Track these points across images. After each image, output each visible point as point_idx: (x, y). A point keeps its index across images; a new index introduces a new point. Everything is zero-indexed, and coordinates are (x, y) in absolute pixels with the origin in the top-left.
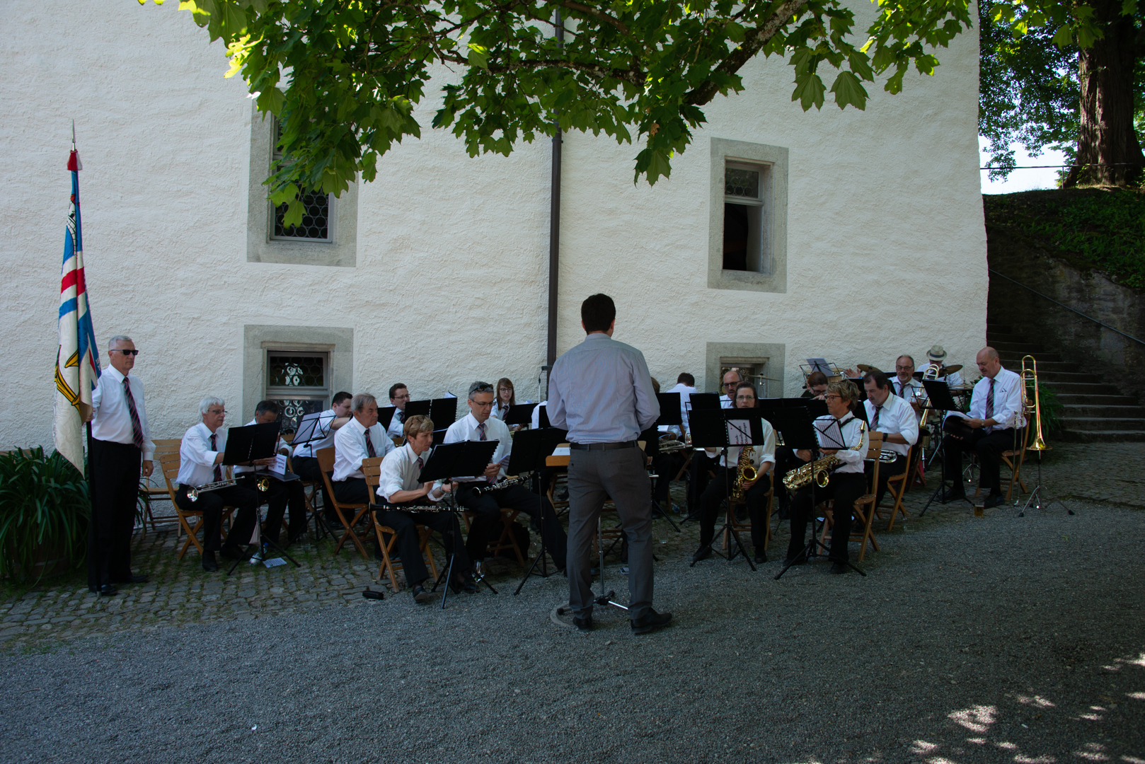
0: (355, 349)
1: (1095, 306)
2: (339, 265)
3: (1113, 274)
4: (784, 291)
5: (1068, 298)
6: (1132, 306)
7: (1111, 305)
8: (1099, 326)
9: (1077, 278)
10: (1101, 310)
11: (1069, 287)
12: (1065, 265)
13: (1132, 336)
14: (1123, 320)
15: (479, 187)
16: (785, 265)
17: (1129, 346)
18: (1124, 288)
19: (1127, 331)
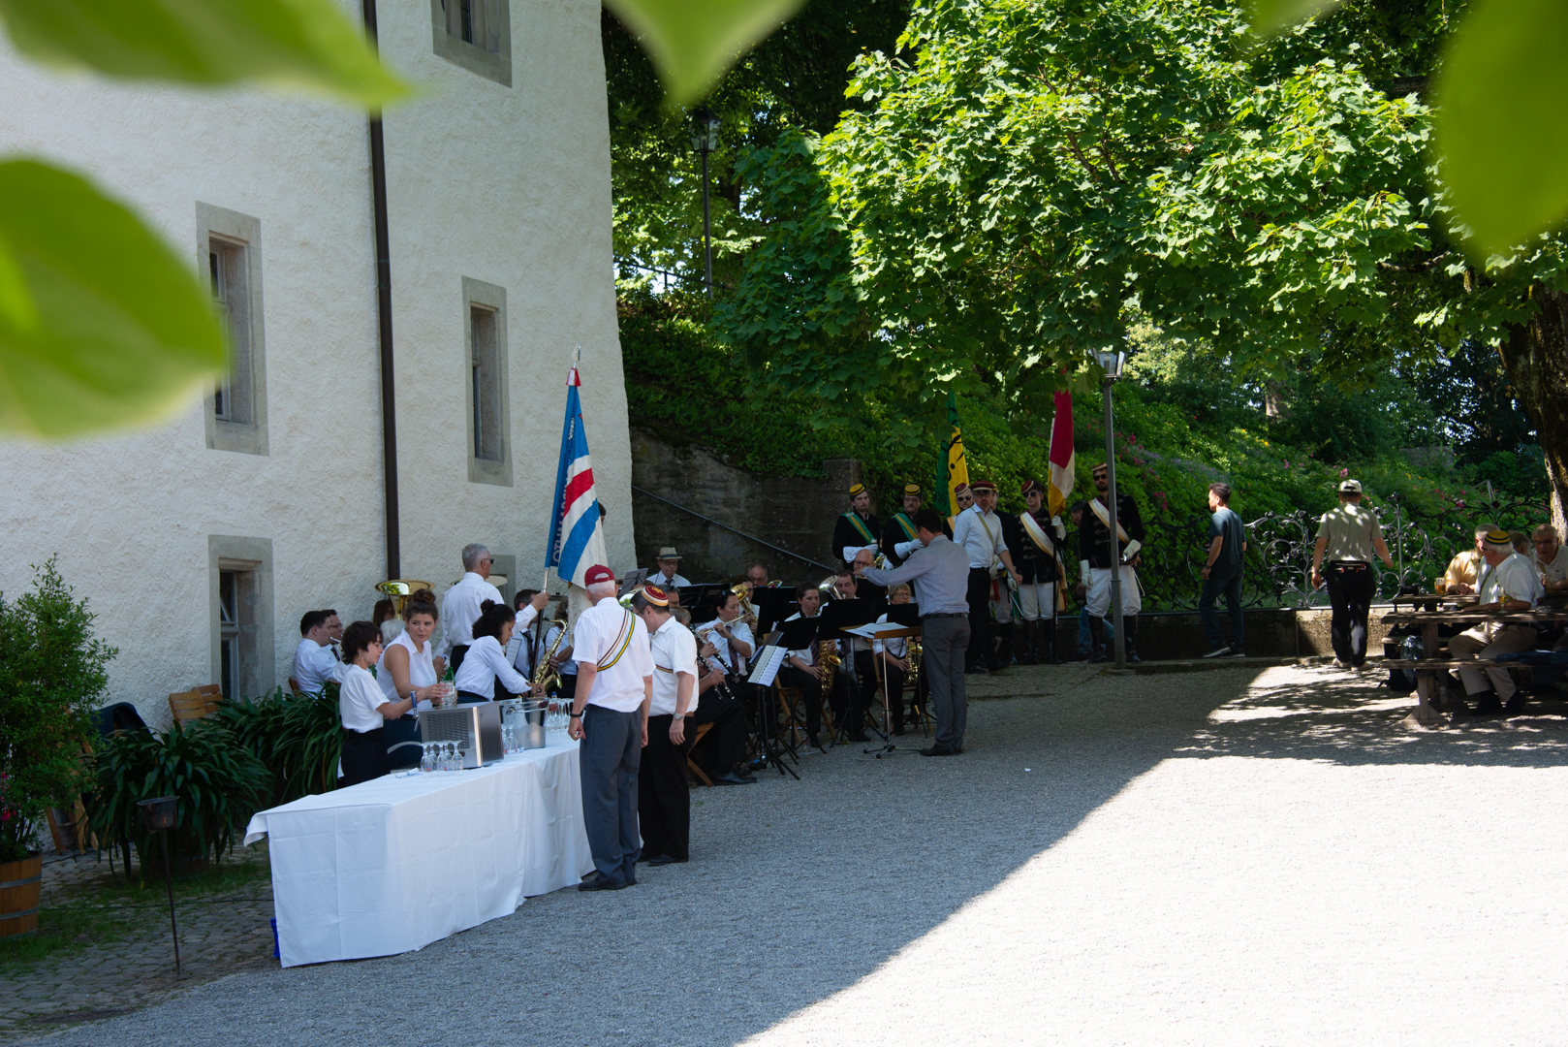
0: (275, 567)
1: (698, 496)
2: (259, 454)
3: (724, 452)
4: (511, 485)
5: (657, 484)
6: (751, 496)
7: (720, 494)
8: (708, 523)
9: (669, 457)
10: (706, 501)
11: (657, 469)
12: (650, 437)
13: (753, 537)
14: (739, 515)
15: (334, 347)
16: (510, 449)
17: (751, 551)
18: (740, 472)
19: (746, 531)
